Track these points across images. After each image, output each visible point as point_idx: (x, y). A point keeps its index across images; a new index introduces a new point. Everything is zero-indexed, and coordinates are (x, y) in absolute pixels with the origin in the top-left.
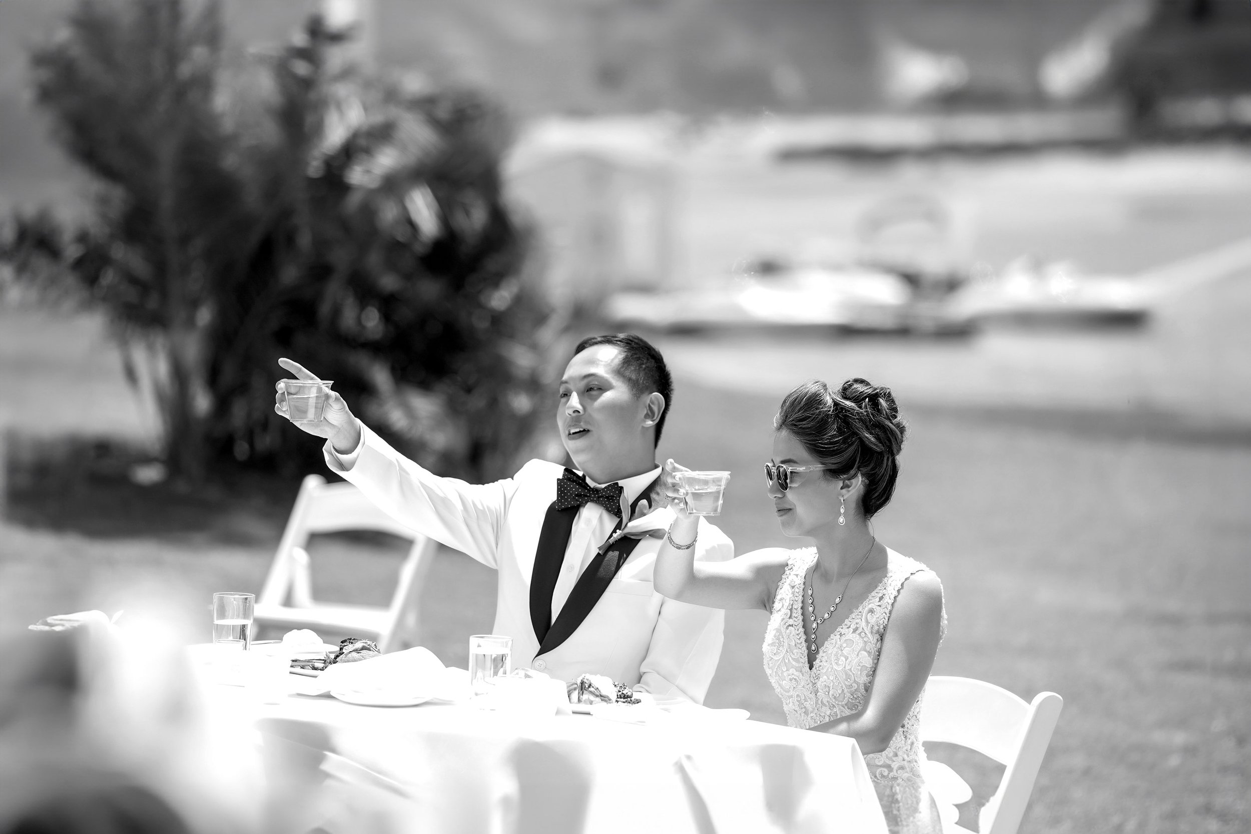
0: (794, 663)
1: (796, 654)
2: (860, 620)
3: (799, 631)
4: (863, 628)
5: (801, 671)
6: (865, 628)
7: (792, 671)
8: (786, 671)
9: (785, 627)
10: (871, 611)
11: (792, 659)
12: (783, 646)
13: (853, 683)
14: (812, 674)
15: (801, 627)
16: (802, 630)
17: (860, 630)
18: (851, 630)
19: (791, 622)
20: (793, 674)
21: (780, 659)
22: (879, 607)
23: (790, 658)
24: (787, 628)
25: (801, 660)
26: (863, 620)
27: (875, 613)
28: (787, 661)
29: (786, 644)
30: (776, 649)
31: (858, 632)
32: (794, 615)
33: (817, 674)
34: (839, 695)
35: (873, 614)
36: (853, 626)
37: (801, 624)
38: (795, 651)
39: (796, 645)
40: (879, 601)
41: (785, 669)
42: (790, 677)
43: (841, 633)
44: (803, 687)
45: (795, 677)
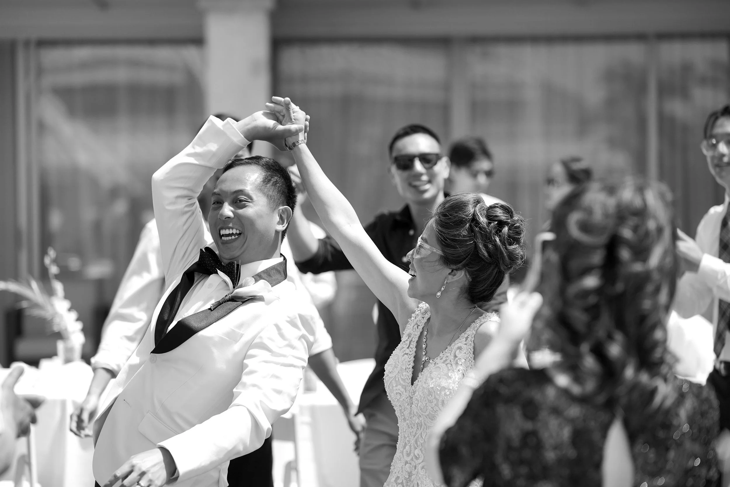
0: (402, 382)
1: (404, 376)
2: (449, 354)
3: (411, 359)
4: (450, 361)
5: (405, 389)
6: (452, 360)
7: (399, 387)
8: (396, 386)
9: (403, 354)
10: (460, 348)
11: (401, 378)
12: (397, 368)
13: (433, 399)
14: (411, 390)
15: (413, 356)
16: (412, 359)
17: (448, 361)
18: (442, 361)
19: (407, 351)
20: (399, 390)
21: (392, 377)
22: (465, 345)
23: (400, 379)
24: (403, 356)
25: (406, 380)
26: (452, 355)
27: (463, 350)
28: (397, 379)
29: (399, 367)
30: (392, 369)
31: (446, 362)
32: (411, 346)
33: (414, 391)
34: (424, 407)
35: (461, 351)
36: (444, 359)
37: (414, 354)
38: (404, 373)
39: (406, 369)
40: (466, 341)
41: (394, 385)
42: (397, 391)
43: (436, 363)
44: (403, 400)
45: (400, 392)
